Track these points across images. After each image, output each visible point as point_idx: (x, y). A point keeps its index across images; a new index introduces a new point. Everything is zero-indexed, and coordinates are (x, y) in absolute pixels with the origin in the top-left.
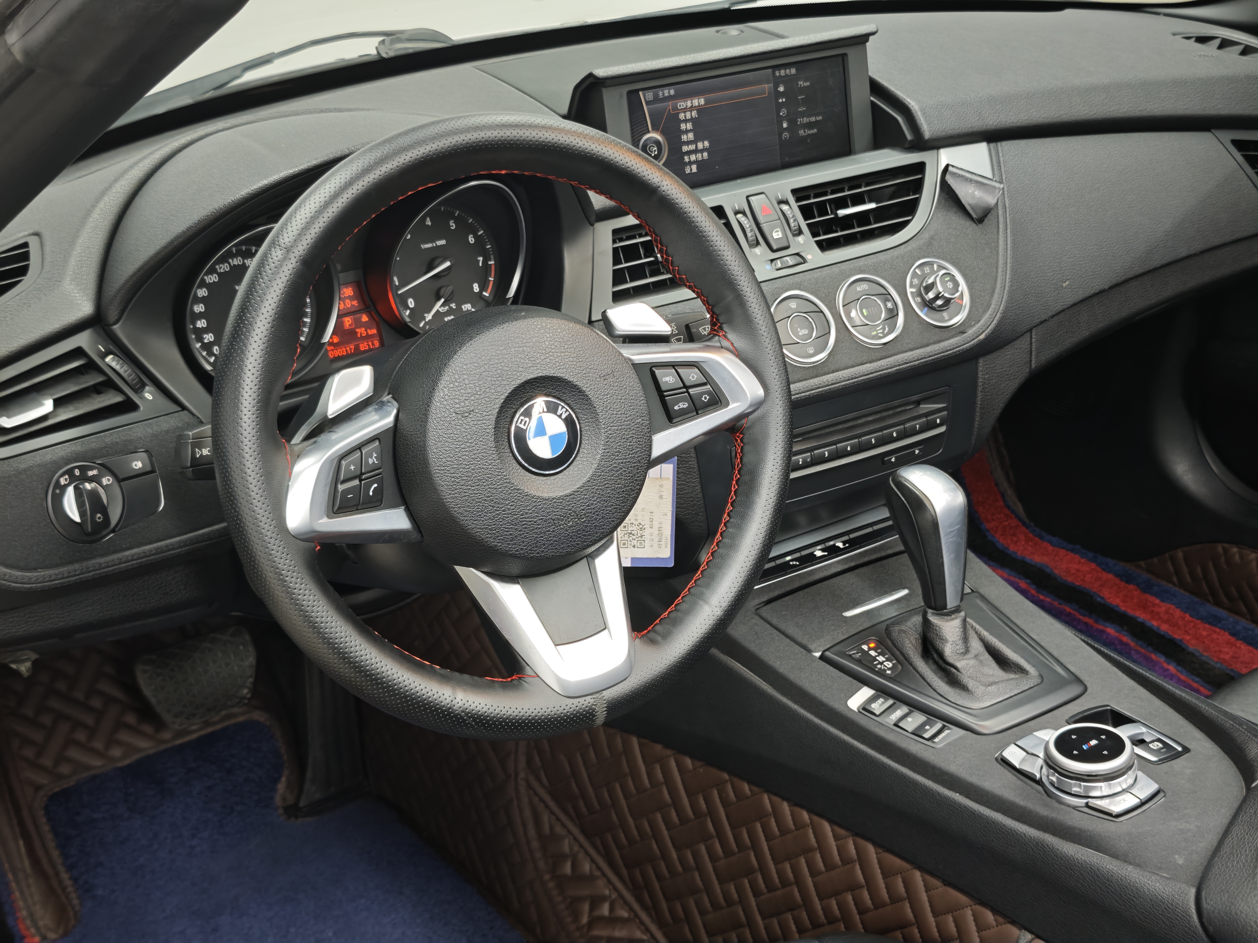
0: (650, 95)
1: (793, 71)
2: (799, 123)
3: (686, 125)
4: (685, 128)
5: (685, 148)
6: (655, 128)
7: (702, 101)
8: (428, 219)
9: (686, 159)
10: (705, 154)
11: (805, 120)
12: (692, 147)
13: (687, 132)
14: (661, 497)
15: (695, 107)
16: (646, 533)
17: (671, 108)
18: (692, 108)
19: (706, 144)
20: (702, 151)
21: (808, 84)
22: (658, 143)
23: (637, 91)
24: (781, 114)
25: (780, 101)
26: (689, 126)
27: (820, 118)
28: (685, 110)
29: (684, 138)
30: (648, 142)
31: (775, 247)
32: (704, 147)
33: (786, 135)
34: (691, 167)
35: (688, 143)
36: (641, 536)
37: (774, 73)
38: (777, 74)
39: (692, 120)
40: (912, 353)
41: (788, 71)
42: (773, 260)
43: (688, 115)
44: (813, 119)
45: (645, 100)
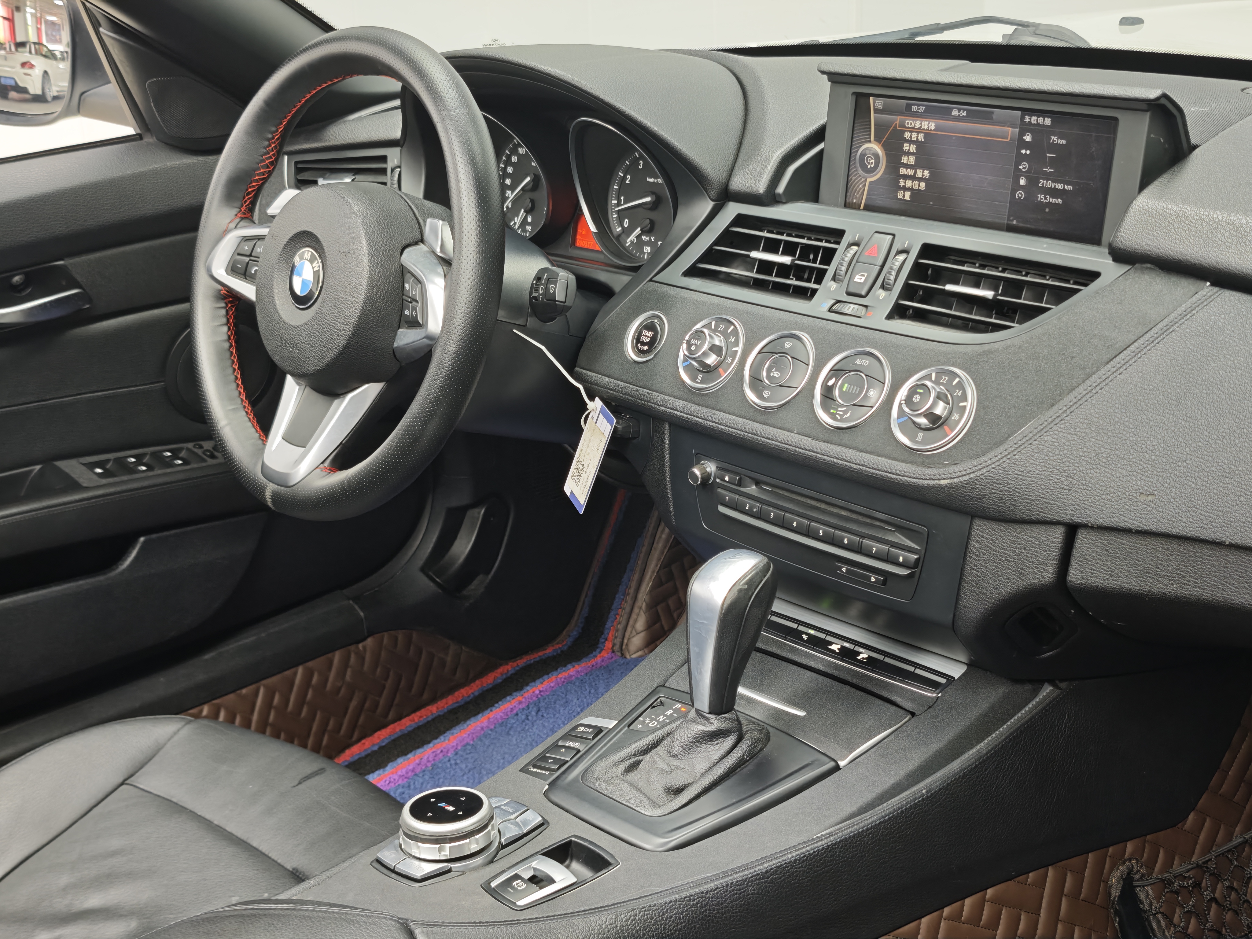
0: (880, 104)
1: (1048, 121)
2: (1040, 185)
3: (910, 146)
4: (907, 148)
5: (903, 171)
6: (878, 139)
7: (932, 126)
9: (902, 183)
10: (923, 184)
11: (1049, 184)
12: (910, 172)
13: (909, 154)
15: (924, 129)
16: (583, 475)
17: (898, 122)
18: (919, 130)
19: (927, 173)
20: (920, 180)
21: (1064, 142)
22: (876, 156)
23: (868, 95)
24: (1021, 167)
25: (1023, 151)
26: (913, 148)
27: (1070, 188)
28: (912, 130)
29: (905, 159)
30: (867, 151)
32: (923, 175)
33: (1020, 194)
34: (904, 192)
35: (907, 166)
37: (1023, 118)
38: (1027, 119)
39: (916, 142)
41: (1041, 120)
42: (838, 302)
43: (914, 137)
44: (1060, 186)
45: (874, 106)
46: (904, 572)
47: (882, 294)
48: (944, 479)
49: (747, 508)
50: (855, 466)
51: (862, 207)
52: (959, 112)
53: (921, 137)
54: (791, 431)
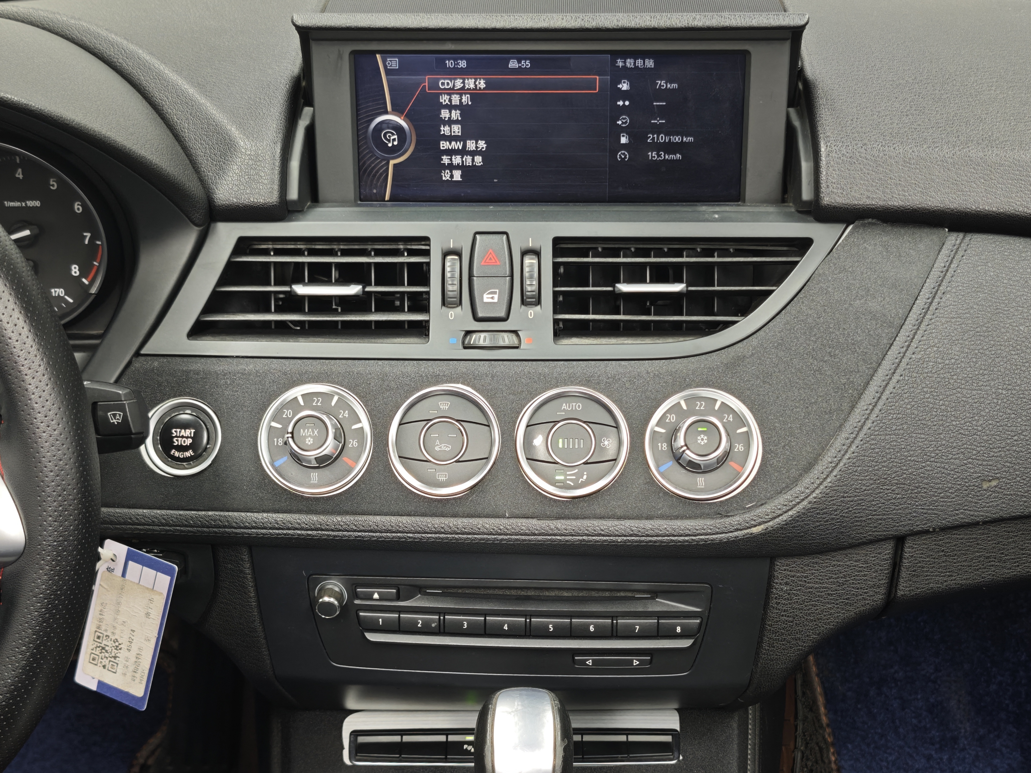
0: (394, 62)
1: (650, 63)
2: (649, 141)
3: (450, 112)
4: (448, 116)
5: (444, 145)
6: (397, 110)
7: (482, 84)
8: (20, 170)
9: (445, 160)
10: (478, 160)
11: (663, 138)
12: (457, 145)
13: (450, 122)
14: (148, 615)
15: (468, 89)
16: (122, 654)
17: (427, 84)
18: (462, 91)
19: (482, 144)
20: (473, 154)
21: (675, 86)
22: (399, 129)
23: (373, 53)
24: (620, 122)
25: (620, 103)
26: (456, 115)
27: (691, 139)
28: (451, 92)
29: (445, 130)
30: (384, 126)
31: (480, 314)
32: (477, 147)
33: (622, 155)
34: (451, 172)
35: (450, 138)
36: (115, 657)
37: (614, 62)
38: (620, 63)
39: (460, 107)
40: (616, 522)
41: (639, 62)
42: (468, 333)
43: (456, 100)
44: (677, 139)
45: (385, 67)
46: (686, 643)
47: (532, 312)
48: (755, 526)
49: (419, 626)
50: (620, 539)
51: (387, 198)
52: (519, 62)
53: (466, 99)
54: (504, 517)
